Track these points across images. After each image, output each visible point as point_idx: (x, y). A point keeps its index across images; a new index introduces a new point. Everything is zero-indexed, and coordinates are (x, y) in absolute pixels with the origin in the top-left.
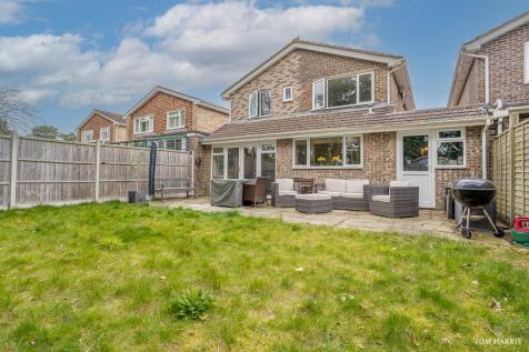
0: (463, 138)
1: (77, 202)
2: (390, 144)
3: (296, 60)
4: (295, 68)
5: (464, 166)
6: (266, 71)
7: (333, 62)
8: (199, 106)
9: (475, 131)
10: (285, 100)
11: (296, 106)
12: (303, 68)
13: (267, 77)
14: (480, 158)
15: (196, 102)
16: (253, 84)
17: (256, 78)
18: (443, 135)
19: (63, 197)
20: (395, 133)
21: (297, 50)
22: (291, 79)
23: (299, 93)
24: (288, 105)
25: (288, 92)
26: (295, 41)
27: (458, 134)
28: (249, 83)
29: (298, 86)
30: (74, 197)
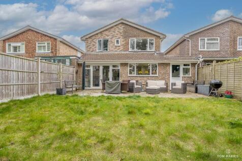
0: (190, 67)
1: (30, 96)
2: (168, 67)
3: (121, 27)
4: (121, 31)
5: (190, 76)
6: (106, 30)
7: (138, 32)
8: (61, 42)
9: (194, 65)
10: (116, 45)
11: (122, 48)
12: (125, 32)
13: (107, 33)
14: (195, 73)
15: (59, 39)
16: (99, 35)
17: (101, 32)
18: (184, 65)
19: (23, 94)
20: (169, 63)
21: (122, 23)
22: (119, 36)
23: (123, 43)
24: (118, 48)
25: (117, 41)
26: (122, 19)
27: (189, 65)
28: (97, 34)
29: (123, 40)
30: (28, 93)
